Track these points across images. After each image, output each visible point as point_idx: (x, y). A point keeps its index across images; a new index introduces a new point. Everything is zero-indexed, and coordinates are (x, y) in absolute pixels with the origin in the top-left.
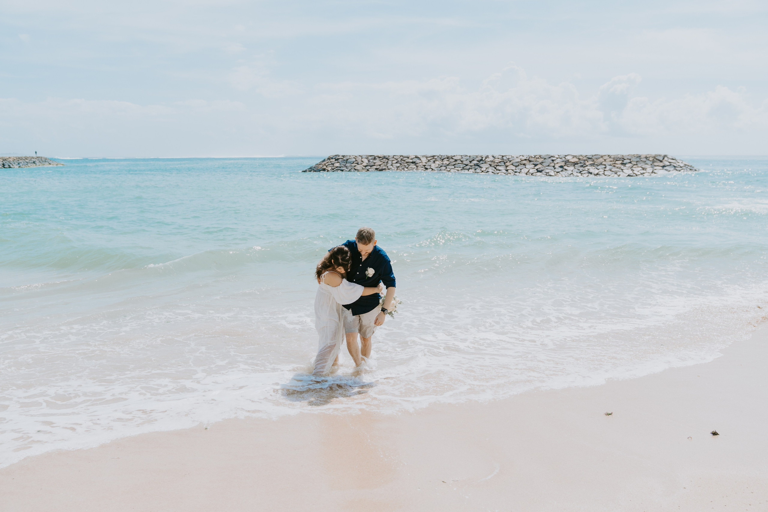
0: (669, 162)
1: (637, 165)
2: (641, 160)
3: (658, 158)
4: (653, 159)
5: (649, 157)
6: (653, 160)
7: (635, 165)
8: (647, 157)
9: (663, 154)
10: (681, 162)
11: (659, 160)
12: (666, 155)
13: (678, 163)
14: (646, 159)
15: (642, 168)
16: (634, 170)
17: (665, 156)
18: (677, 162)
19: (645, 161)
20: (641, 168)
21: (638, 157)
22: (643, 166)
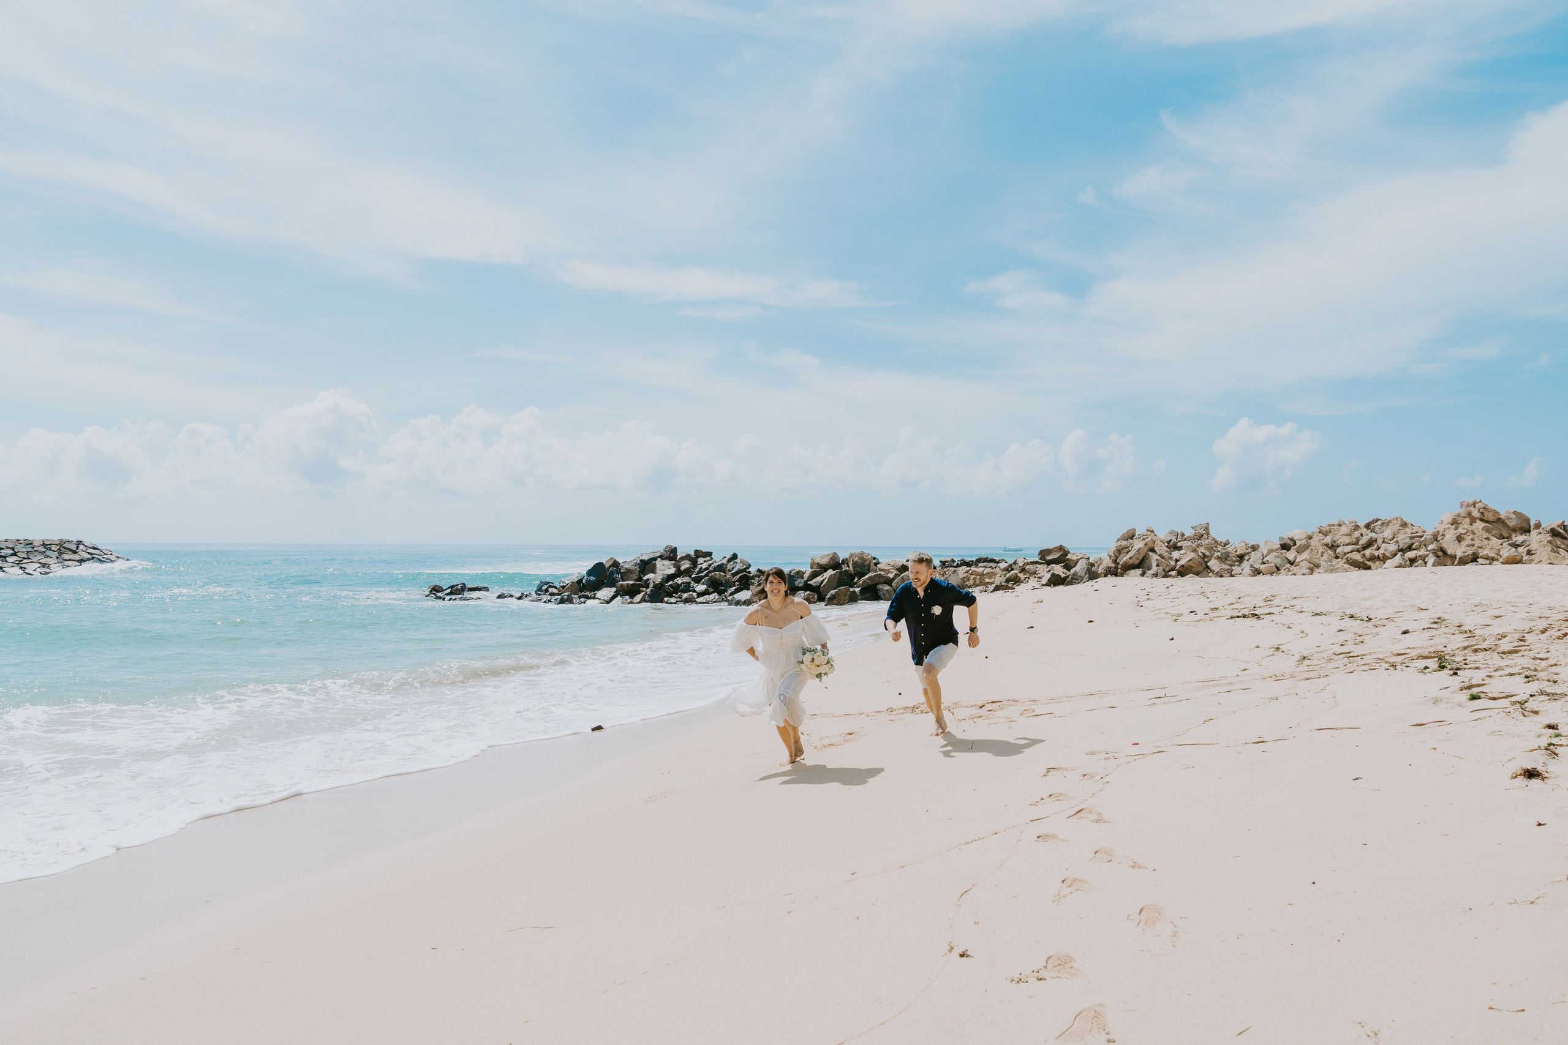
0: (89, 553)
1: (29, 558)
2: (35, 549)
3: (66, 545)
4: (58, 547)
5: (51, 544)
6: (59, 549)
7: (25, 558)
8: (47, 545)
9: (75, 539)
10: (111, 553)
11: (70, 550)
12: (81, 542)
13: (106, 554)
14: (45, 548)
15: (40, 563)
16: (25, 568)
17: (79, 543)
18: (102, 554)
19: (44, 552)
20: (39, 565)
21: (27, 545)
22: (43, 561)
